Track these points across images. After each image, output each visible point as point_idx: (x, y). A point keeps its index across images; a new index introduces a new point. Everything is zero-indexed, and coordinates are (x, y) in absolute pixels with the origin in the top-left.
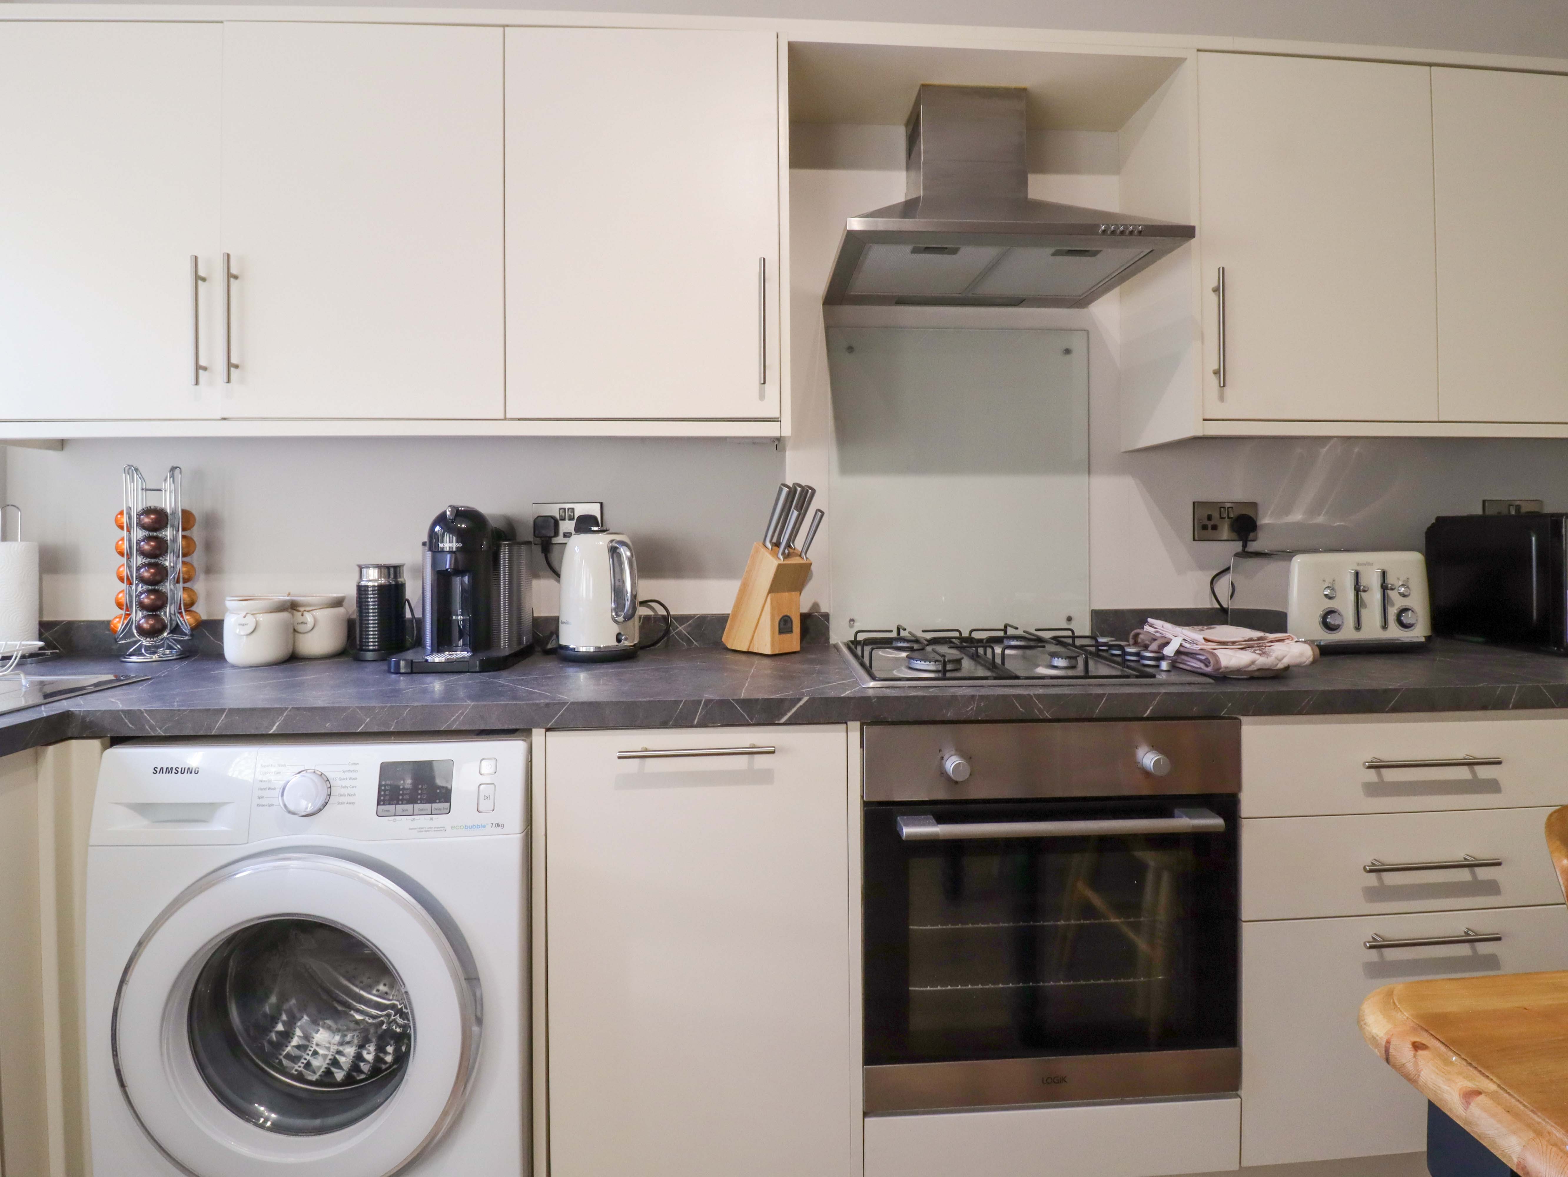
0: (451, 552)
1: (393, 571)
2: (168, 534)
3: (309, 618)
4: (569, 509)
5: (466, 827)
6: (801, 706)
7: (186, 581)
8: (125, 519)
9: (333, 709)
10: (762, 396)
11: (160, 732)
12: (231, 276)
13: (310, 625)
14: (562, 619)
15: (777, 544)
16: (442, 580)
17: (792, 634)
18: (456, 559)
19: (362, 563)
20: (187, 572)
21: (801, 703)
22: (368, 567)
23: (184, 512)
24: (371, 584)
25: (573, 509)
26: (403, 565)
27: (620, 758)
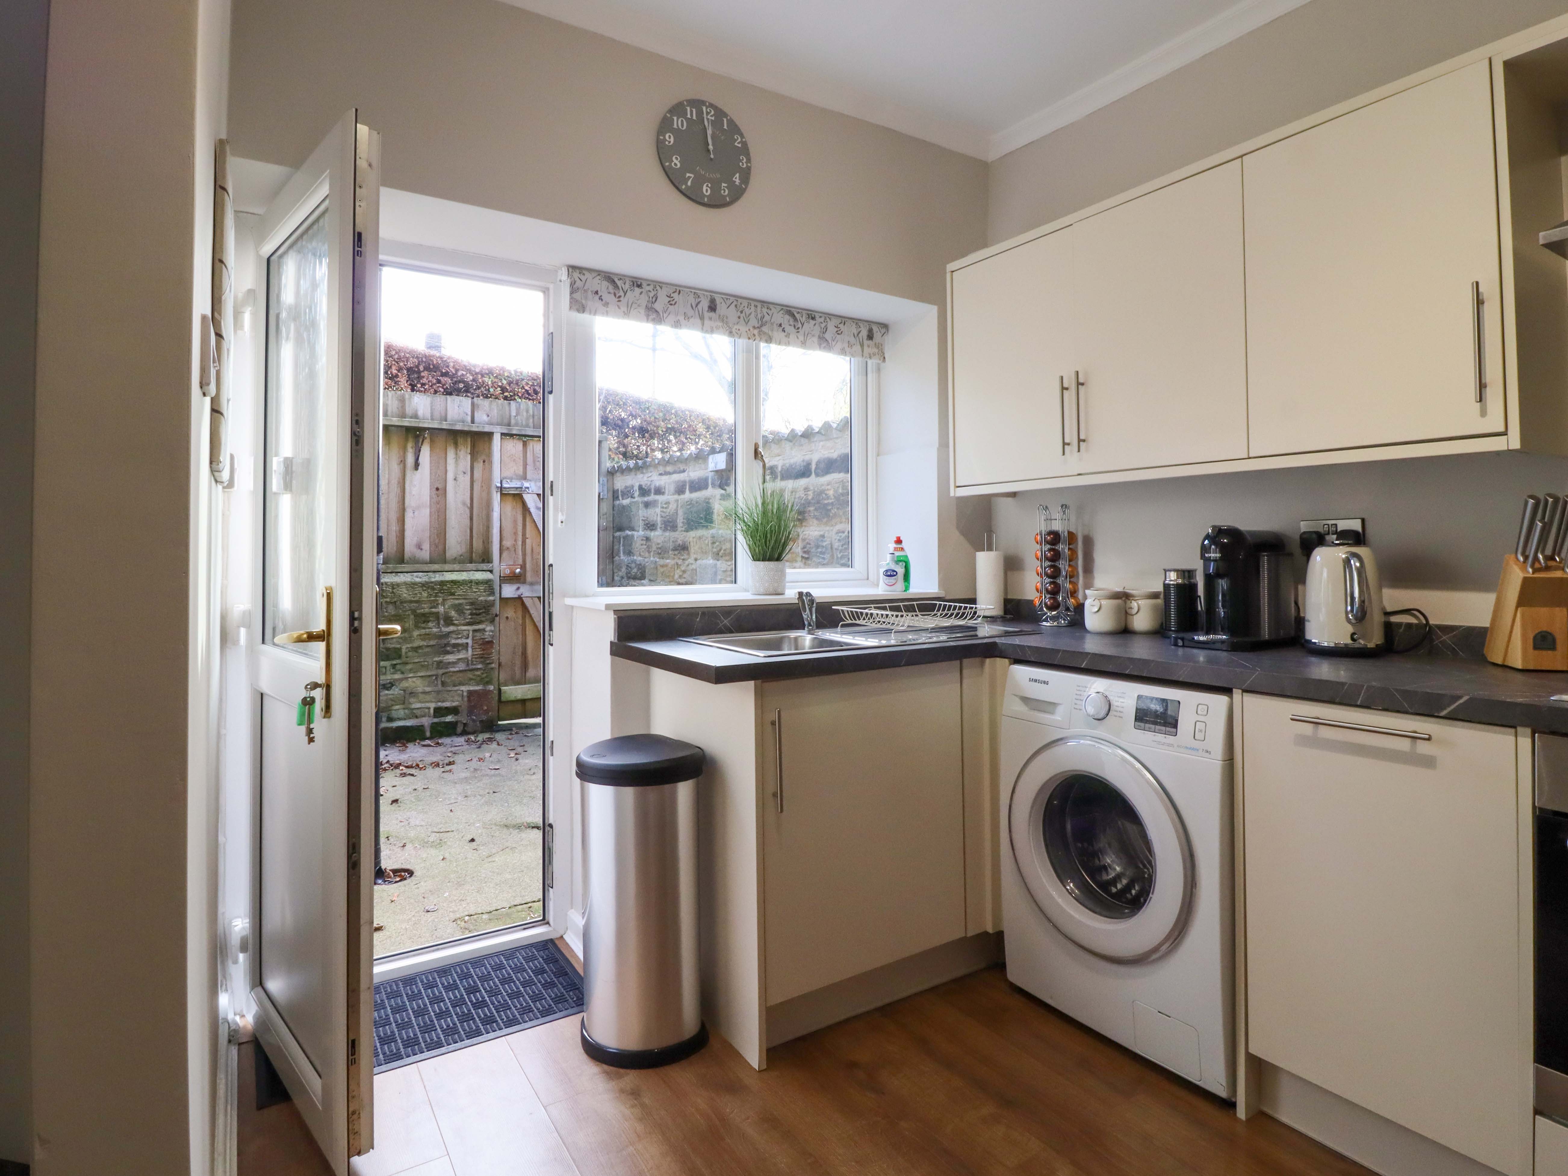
0: (1215, 560)
1: (1188, 574)
2: (1060, 547)
3: (1134, 604)
4: (1332, 525)
5: (1187, 748)
6: (1461, 704)
7: (1071, 577)
8: (1039, 538)
9: (1115, 657)
10: (1483, 413)
11: (1033, 659)
12: (1079, 384)
13: (1136, 610)
14: (1306, 618)
15: (1526, 558)
16: (1210, 580)
17: (1556, 653)
18: (1217, 566)
19: (1167, 568)
20: (1072, 571)
21: (1461, 701)
22: (1170, 571)
23: (1069, 532)
24: (1172, 583)
25: (1336, 525)
26: (1195, 570)
27: (1292, 719)
